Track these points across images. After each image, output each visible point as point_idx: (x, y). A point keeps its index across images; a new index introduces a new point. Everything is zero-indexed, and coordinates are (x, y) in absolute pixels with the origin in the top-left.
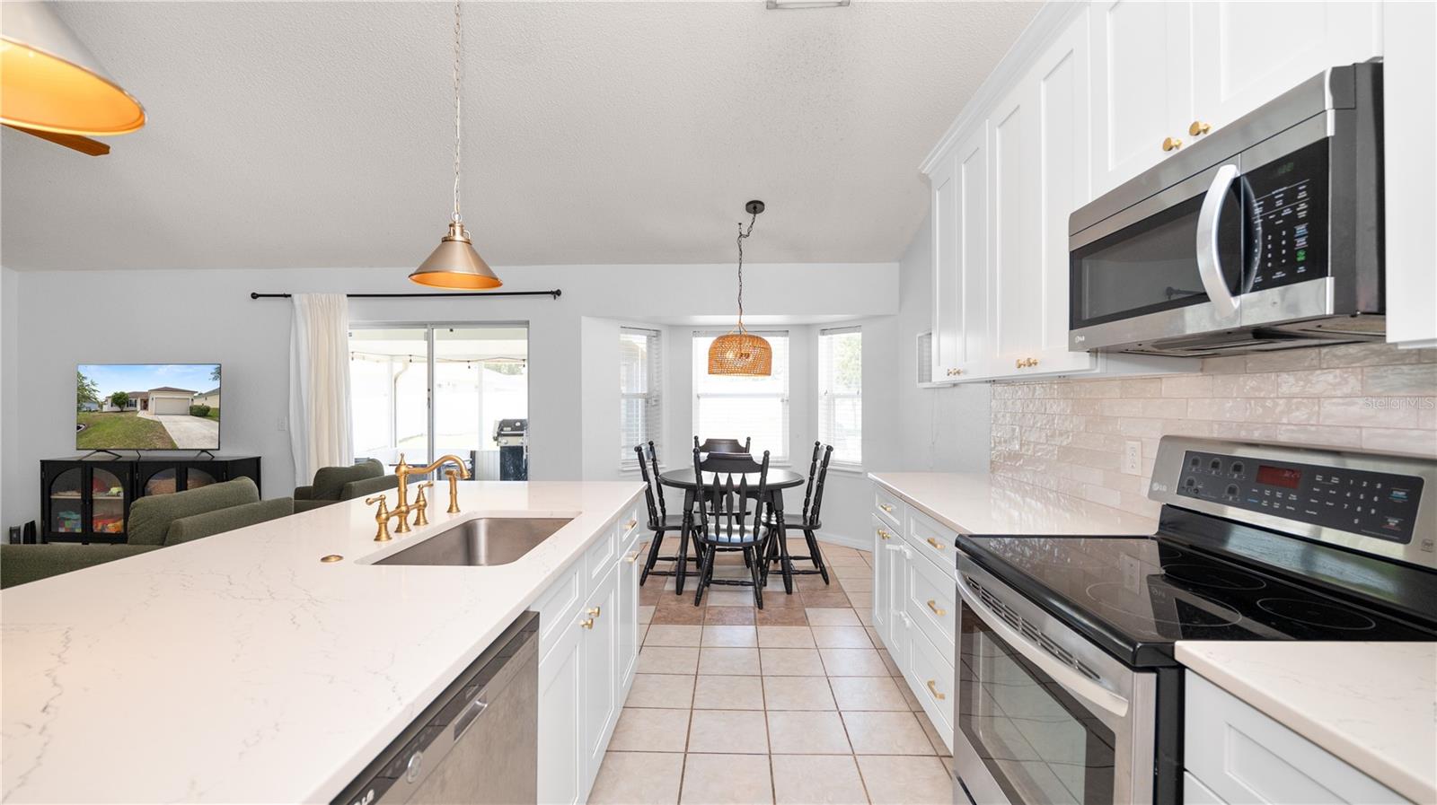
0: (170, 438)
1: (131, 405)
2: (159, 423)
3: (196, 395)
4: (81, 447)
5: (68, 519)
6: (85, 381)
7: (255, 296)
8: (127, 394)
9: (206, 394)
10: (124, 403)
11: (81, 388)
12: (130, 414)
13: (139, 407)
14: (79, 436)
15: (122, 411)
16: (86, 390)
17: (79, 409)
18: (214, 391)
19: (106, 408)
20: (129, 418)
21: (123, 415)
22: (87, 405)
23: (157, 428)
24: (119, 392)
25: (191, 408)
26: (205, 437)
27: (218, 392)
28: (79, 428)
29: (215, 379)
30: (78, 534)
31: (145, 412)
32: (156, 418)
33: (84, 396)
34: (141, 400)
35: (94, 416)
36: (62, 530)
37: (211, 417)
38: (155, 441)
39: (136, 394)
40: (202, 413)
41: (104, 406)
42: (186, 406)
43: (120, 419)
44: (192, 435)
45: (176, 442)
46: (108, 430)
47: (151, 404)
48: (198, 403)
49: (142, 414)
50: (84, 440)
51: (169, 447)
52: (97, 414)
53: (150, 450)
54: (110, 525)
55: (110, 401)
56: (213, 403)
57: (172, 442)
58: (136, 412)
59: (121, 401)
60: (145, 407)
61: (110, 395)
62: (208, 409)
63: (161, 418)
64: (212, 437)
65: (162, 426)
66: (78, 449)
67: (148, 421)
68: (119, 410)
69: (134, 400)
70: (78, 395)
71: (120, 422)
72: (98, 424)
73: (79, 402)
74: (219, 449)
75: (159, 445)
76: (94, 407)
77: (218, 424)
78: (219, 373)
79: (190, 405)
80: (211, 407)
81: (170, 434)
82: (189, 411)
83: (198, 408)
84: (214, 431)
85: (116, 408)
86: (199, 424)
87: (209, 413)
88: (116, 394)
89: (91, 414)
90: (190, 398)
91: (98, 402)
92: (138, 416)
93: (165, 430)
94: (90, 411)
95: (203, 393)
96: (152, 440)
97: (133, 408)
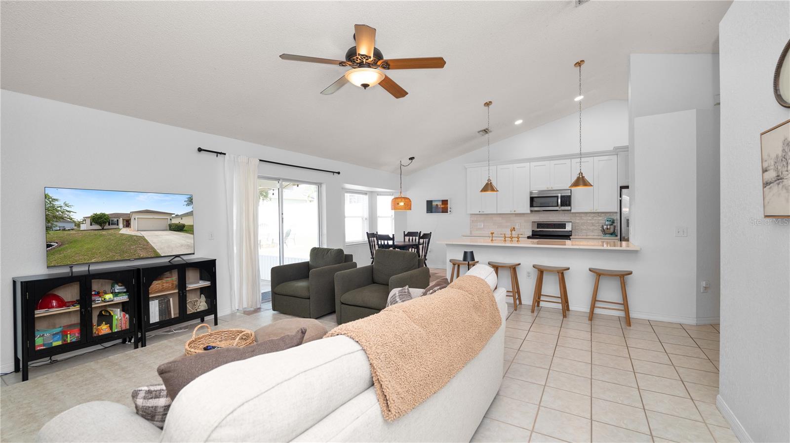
0: (153, 248)
1: (113, 224)
2: (143, 238)
3: (173, 216)
4: (53, 266)
5: (42, 336)
6: (56, 204)
7: (200, 151)
8: (107, 215)
9: (181, 215)
10: (105, 223)
12: (110, 232)
13: (121, 225)
14: (50, 253)
15: (103, 229)
16: (58, 211)
17: (49, 228)
18: (187, 213)
19: (83, 227)
20: (111, 235)
21: (104, 232)
22: (60, 224)
23: (141, 242)
24: (98, 213)
25: (170, 226)
26: (182, 246)
27: (190, 214)
28: (49, 246)
29: (188, 205)
31: (127, 229)
32: (138, 234)
33: (54, 216)
34: (123, 220)
35: (70, 235)
37: (186, 231)
38: (138, 251)
39: (118, 215)
40: (180, 228)
41: (82, 225)
42: (165, 224)
43: (101, 235)
44: (170, 245)
45: (158, 251)
46: (86, 246)
47: (133, 223)
48: (175, 221)
49: (125, 231)
50: (57, 256)
51: (152, 255)
52: (72, 232)
55: (88, 221)
56: (186, 221)
57: (155, 251)
58: (119, 229)
59: (100, 220)
60: (128, 224)
61: (89, 216)
62: (183, 226)
63: (143, 234)
64: (188, 245)
65: (145, 239)
67: (131, 236)
68: (100, 228)
69: (116, 219)
70: (47, 215)
71: (101, 238)
72: (75, 240)
73: (48, 222)
74: (195, 254)
75: (143, 254)
76: (69, 226)
77: (192, 236)
78: (190, 201)
79: (169, 223)
80: (186, 224)
81: (153, 245)
82: (168, 228)
83: (176, 225)
84: (188, 241)
85: (98, 227)
86: (175, 236)
87: (185, 229)
88: (96, 215)
89: (66, 232)
90: (169, 218)
91: (74, 222)
92: (121, 232)
93: (148, 242)
94: (64, 230)
95: (179, 214)
96: (135, 251)
97: (114, 226)
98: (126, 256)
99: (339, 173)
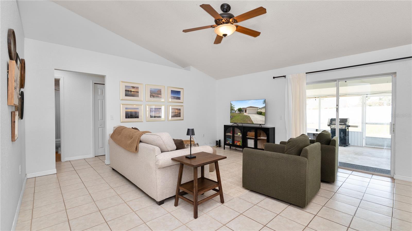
1: (242, 111)
3: (259, 108)
4: (231, 122)
5: (228, 140)
6: (232, 105)
7: (274, 78)
8: (241, 108)
11: (231, 107)
12: (242, 114)
13: (244, 112)
14: (231, 119)
17: (231, 112)
18: (263, 107)
19: (237, 112)
20: (242, 115)
21: (240, 114)
23: (248, 117)
25: (257, 112)
26: (261, 121)
27: (265, 107)
28: (231, 117)
29: (264, 103)
30: (231, 144)
32: (248, 115)
33: (232, 109)
34: (245, 110)
36: (227, 143)
39: (244, 108)
40: (260, 113)
41: (236, 112)
42: (256, 112)
43: (240, 115)
44: (257, 120)
45: (253, 122)
46: (237, 118)
47: (247, 111)
48: (259, 111)
49: (245, 114)
51: (252, 123)
52: (235, 114)
53: (247, 124)
54: (238, 143)
55: (238, 110)
56: (263, 111)
57: (252, 122)
58: (244, 113)
59: (240, 110)
60: (246, 112)
62: (262, 112)
63: (250, 115)
64: (263, 121)
65: (250, 117)
66: (231, 123)
67: (246, 116)
69: (243, 110)
72: (235, 116)
73: (231, 110)
74: (265, 124)
76: (234, 112)
77: (265, 117)
78: (265, 102)
81: (252, 119)
83: (259, 112)
84: (263, 119)
85: (239, 112)
86: (259, 117)
87: (262, 114)
88: (239, 108)
89: (234, 114)
90: (257, 109)
91: (235, 111)
93: (250, 118)
95: (260, 108)
96: (247, 121)
97: (243, 112)
98: (245, 122)
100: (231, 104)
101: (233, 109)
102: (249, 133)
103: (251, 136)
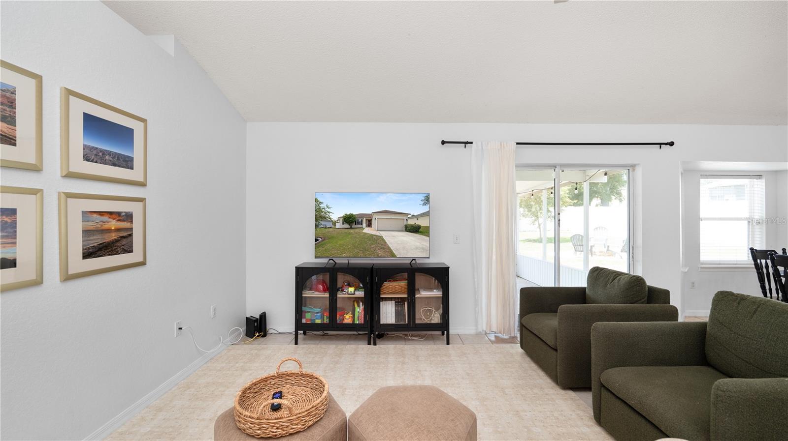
0: (389, 248)
1: (358, 224)
2: (381, 238)
3: (409, 216)
4: (319, 256)
5: (309, 312)
6: (322, 206)
7: (443, 143)
8: (355, 215)
9: (417, 215)
10: (353, 222)
11: (319, 210)
12: (357, 230)
13: (364, 225)
14: (317, 246)
15: (351, 228)
16: (322, 212)
17: (316, 226)
18: (423, 214)
19: (338, 226)
20: (355, 233)
21: (352, 231)
22: (323, 223)
23: (380, 242)
24: (348, 214)
25: (406, 226)
26: (417, 248)
27: (427, 214)
28: (316, 240)
29: (425, 204)
30: (320, 323)
31: (369, 228)
32: (378, 233)
33: (320, 216)
34: (366, 220)
35: (329, 232)
36: (304, 321)
37: (422, 233)
38: (377, 250)
39: (362, 216)
40: (415, 229)
41: (337, 224)
42: (402, 225)
43: (350, 233)
44: (407, 247)
45: (393, 251)
46: (340, 242)
47: (374, 223)
48: (411, 222)
49: (367, 230)
50: (321, 249)
51: (389, 256)
52: (331, 230)
53: (374, 258)
55: (341, 220)
56: (422, 222)
57: (391, 251)
58: (363, 228)
59: (350, 220)
60: (369, 224)
61: (342, 216)
62: (419, 227)
63: (382, 234)
64: (423, 248)
65: (383, 239)
66: (317, 258)
67: (372, 236)
68: (349, 227)
69: (360, 219)
70: (316, 215)
71: (350, 236)
72: (333, 237)
73: (316, 220)
74: (429, 258)
75: (381, 254)
76: (329, 225)
77: (428, 238)
78: (427, 200)
79: (405, 224)
80: (422, 225)
81: (390, 246)
82: (404, 229)
83: (412, 226)
84: (424, 244)
85: (347, 226)
86: (412, 238)
87: (420, 230)
88: (346, 215)
89: (327, 230)
90: (405, 218)
91: (332, 221)
92: (364, 231)
93: (386, 243)
94: (326, 228)
95: (415, 214)
96: (375, 250)
97: (360, 226)
98: (367, 255)
99: (672, 144)
100: (316, 200)
101: (325, 218)
102: (387, 285)
103: (391, 293)
